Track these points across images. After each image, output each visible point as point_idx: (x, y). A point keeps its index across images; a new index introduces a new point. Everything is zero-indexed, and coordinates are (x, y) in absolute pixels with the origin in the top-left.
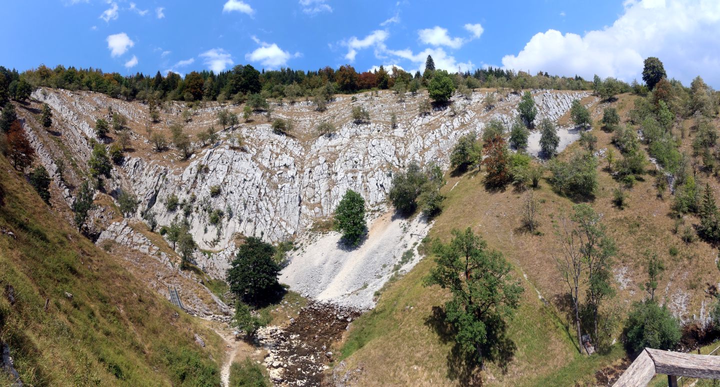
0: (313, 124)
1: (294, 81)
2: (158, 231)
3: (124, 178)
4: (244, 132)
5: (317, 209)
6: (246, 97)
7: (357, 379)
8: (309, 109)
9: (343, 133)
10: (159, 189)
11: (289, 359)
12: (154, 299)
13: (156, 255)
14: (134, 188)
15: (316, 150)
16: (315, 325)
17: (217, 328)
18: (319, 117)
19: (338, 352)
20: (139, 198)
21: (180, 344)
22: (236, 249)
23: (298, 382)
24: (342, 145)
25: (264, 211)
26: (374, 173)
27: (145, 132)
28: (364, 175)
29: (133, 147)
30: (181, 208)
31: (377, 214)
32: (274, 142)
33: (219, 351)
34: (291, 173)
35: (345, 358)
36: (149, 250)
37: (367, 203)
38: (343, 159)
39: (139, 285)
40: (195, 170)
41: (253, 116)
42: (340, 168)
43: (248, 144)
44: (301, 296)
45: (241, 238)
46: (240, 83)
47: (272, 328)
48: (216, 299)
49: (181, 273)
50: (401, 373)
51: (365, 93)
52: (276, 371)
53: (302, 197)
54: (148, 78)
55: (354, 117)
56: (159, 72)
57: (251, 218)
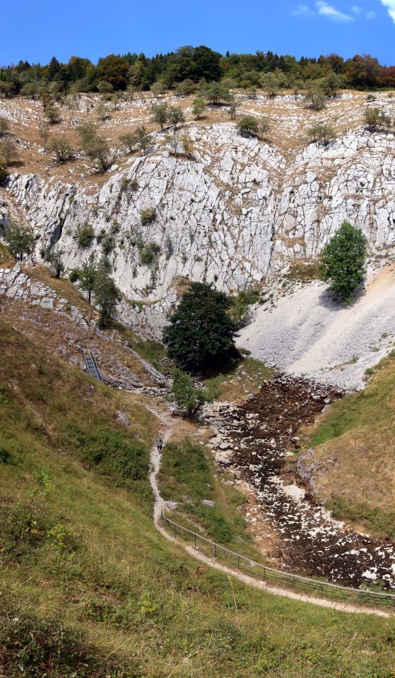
0: (302, 126)
1: (276, 68)
2: (67, 276)
3: (12, 204)
4: (193, 133)
5: (298, 247)
6: (198, 86)
7: (327, 470)
8: (298, 105)
9: (347, 142)
10: (66, 216)
11: (242, 441)
12: (60, 370)
13: (64, 311)
14: (28, 218)
15: (302, 162)
16: (281, 404)
17: (148, 403)
18: (313, 117)
19: (306, 438)
20: (36, 232)
21: (96, 423)
22: (178, 299)
23: (250, 467)
24: (343, 158)
25: (220, 246)
26: (387, 202)
27: (39, 138)
28: (371, 203)
29: (22, 160)
30: (99, 242)
31: (383, 262)
32: (239, 148)
33: (149, 431)
34: (262, 192)
35: (315, 445)
36: (55, 304)
37: (371, 244)
38: (342, 179)
39: (39, 353)
40: (117, 187)
41: (208, 111)
42: (336, 190)
43: (199, 150)
44: (266, 365)
45: (186, 284)
46: (187, 68)
47: (222, 404)
48: (148, 367)
49: (100, 333)
50: (386, 470)
51: (390, 92)
52: (224, 453)
53: (276, 228)
54: (38, 67)
55: (366, 122)
56: (54, 59)
57: (200, 255)
